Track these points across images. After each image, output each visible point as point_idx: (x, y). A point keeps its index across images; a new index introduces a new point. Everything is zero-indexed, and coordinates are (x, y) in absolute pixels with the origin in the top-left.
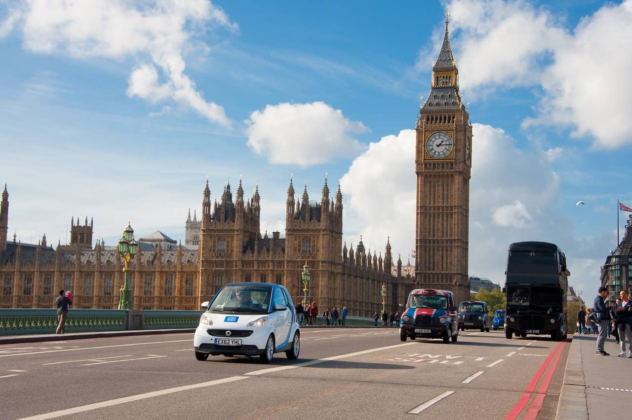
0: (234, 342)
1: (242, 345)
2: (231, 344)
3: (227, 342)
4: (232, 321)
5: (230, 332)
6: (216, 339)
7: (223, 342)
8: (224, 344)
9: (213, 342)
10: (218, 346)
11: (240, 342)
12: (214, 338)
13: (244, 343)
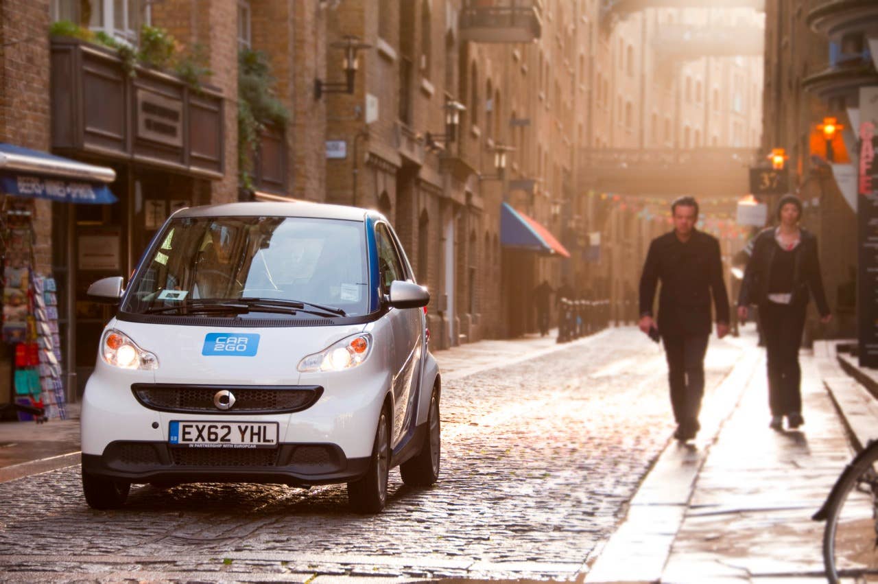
0: (248, 433)
1: (281, 446)
2: (235, 439)
3: (221, 433)
4: (236, 353)
5: (232, 398)
6: (173, 425)
7: (205, 433)
8: (207, 444)
9: (161, 435)
10: (185, 448)
11: (271, 434)
12: (165, 418)
13: (286, 438)
